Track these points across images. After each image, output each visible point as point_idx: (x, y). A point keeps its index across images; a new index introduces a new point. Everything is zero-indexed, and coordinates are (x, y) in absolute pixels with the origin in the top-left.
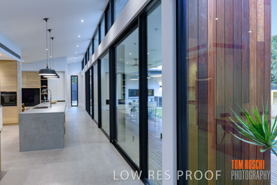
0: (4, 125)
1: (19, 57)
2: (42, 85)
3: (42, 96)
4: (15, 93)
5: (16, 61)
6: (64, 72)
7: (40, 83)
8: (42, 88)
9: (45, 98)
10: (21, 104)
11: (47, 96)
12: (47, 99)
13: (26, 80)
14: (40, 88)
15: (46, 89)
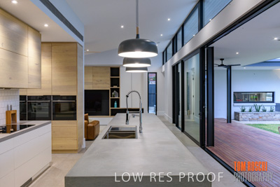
0: (54, 151)
1: (81, 37)
2: (112, 86)
3: (113, 101)
4: (74, 98)
5: (76, 43)
7: (109, 82)
8: (112, 90)
9: (116, 104)
11: (118, 101)
12: (118, 106)
13: (91, 78)
14: (109, 89)
15: (118, 90)
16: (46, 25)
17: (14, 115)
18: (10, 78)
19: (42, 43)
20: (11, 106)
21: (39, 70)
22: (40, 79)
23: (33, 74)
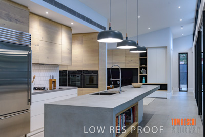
1: (103, 28)
2: (141, 64)
4: (97, 72)
6: (166, 47)
7: (139, 62)
8: (141, 68)
9: (144, 79)
10: (107, 86)
11: (146, 77)
12: (146, 81)
13: (124, 58)
14: (138, 67)
15: (145, 68)
16: (72, 23)
17: (54, 82)
18: (48, 58)
19: (73, 34)
20: (53, 76)
21: (71, 53)
22: (71, 59)
23: (66, 55)
